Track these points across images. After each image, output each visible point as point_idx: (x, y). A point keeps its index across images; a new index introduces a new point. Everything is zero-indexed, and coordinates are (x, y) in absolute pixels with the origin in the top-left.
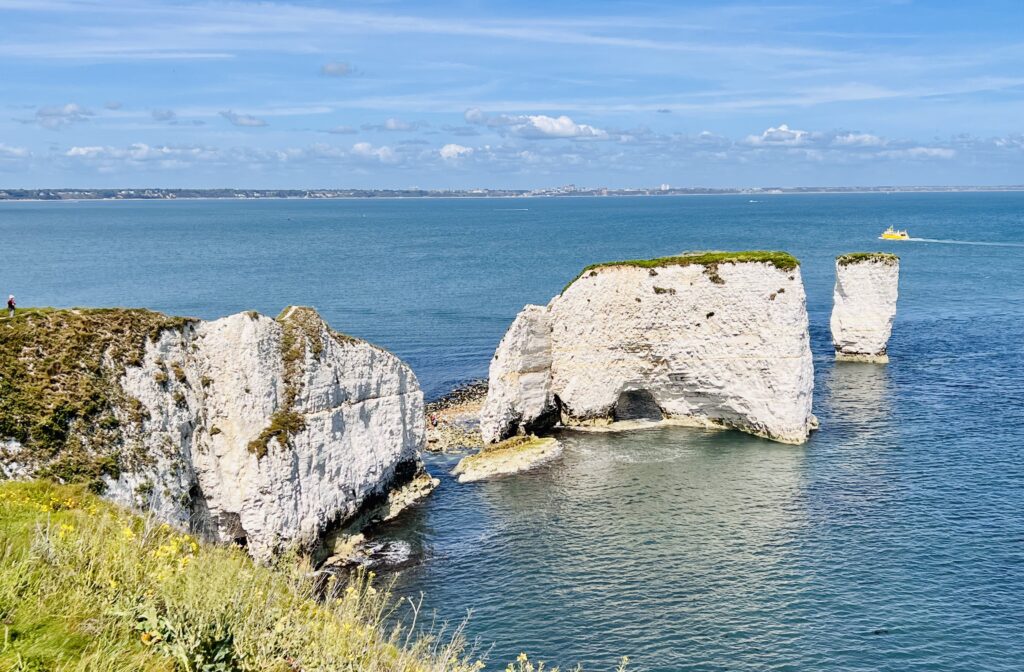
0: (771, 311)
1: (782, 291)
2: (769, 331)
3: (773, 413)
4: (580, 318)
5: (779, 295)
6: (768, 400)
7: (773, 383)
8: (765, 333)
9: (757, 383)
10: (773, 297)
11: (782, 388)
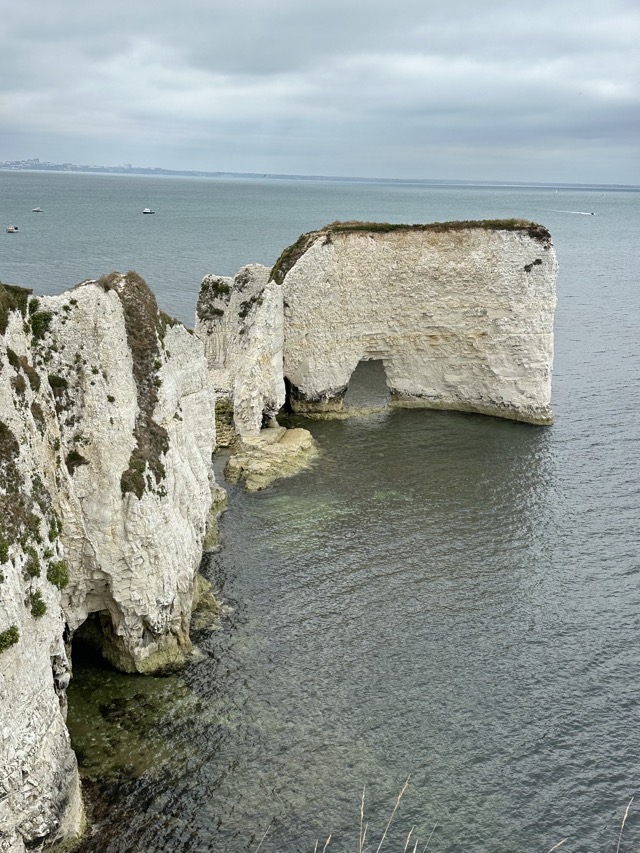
0: (526, 284)
1: (538, 262)
2: (523, 306)
3: (522, 393)
4: (316, 292)
5: (535, 267)
6: (517, 379)
7: (524, 360)
8: (518, 308)
9: (505, 361)
10: (528, 268)
11: (533, 365)
